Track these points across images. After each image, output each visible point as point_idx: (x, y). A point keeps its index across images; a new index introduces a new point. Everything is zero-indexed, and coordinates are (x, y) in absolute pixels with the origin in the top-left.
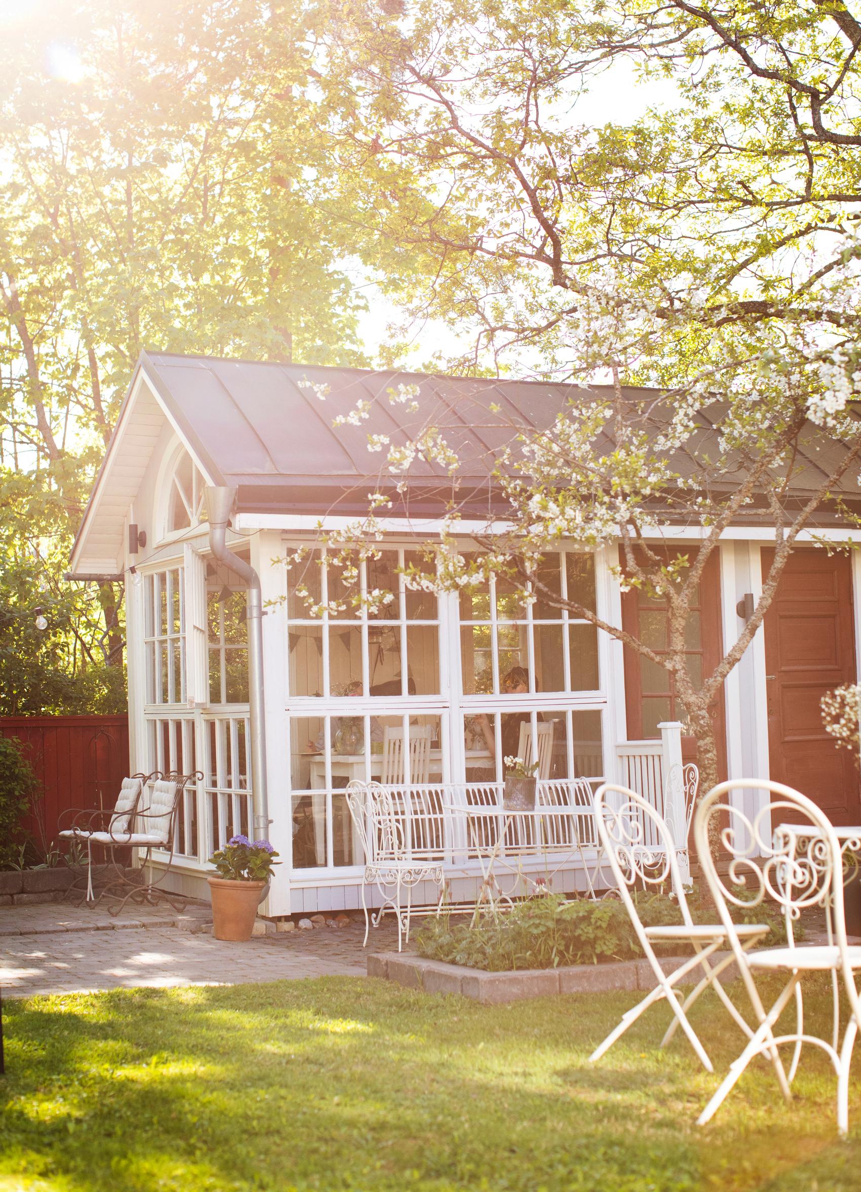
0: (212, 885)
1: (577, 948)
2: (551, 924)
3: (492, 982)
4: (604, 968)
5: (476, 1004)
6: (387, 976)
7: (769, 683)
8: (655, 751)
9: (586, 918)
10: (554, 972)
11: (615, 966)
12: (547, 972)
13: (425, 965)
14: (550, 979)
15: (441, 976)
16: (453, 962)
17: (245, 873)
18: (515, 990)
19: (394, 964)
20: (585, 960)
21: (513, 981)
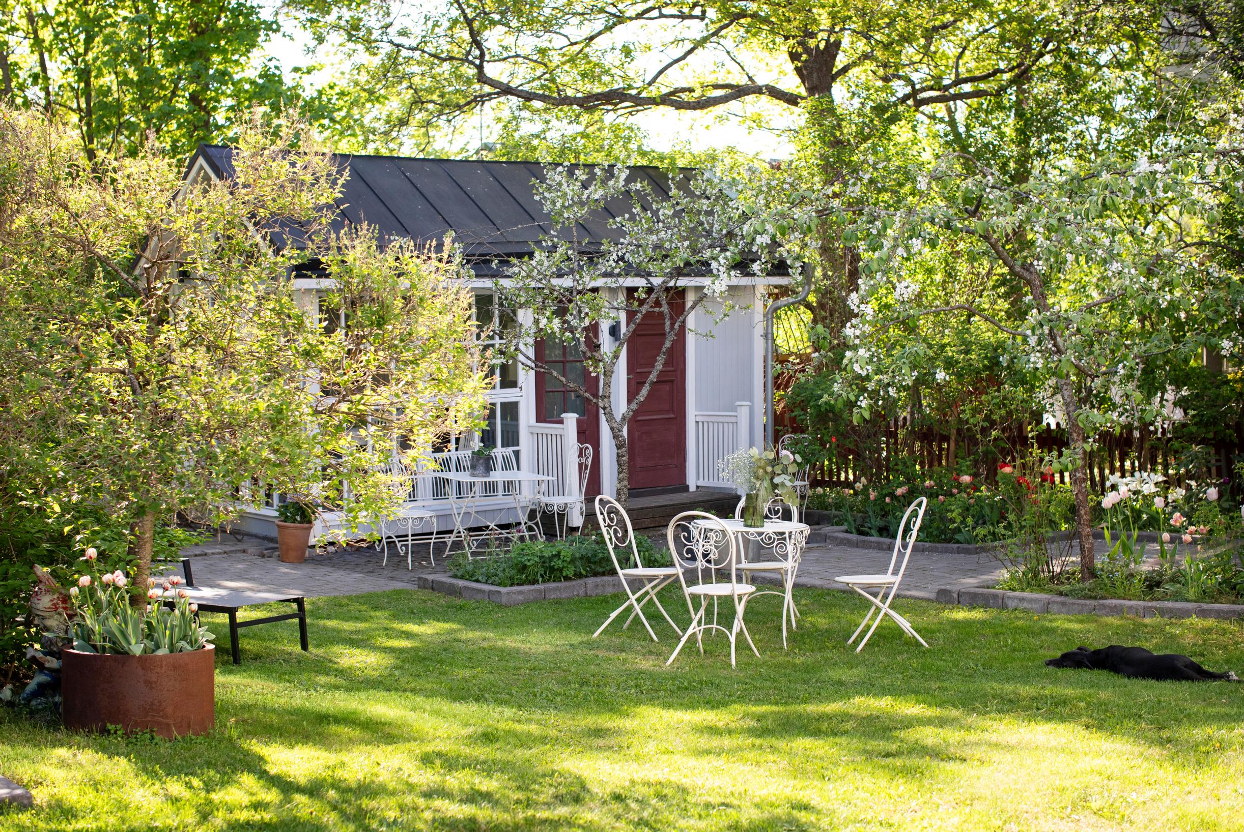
0: (279, 526)
1: (551, 573)
2: (537, 559)
3: (508, 593)
4: (567, 584)
5: (501, 606)
6: (433, 589)
7: (629, 380)
8: (559, 432)
9: (558, 555)
10: (541, 587)
11: (574, 583)
12: (536, 587)
13: (461, 583)
14: (539, 591)
15: (473, 589)
16: (477, 581)
17: (298, 518)
18: (521, 597)
19: (438, 582)
20: (557, 579)
21: (520, 593)
